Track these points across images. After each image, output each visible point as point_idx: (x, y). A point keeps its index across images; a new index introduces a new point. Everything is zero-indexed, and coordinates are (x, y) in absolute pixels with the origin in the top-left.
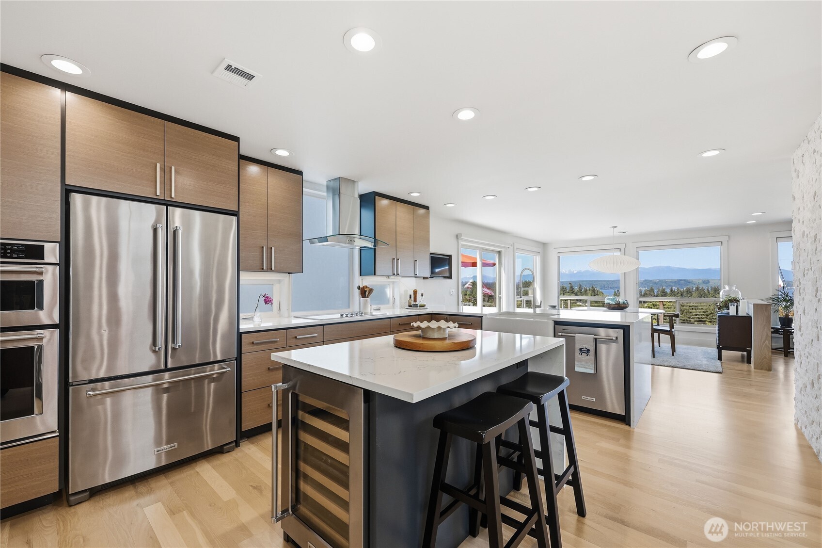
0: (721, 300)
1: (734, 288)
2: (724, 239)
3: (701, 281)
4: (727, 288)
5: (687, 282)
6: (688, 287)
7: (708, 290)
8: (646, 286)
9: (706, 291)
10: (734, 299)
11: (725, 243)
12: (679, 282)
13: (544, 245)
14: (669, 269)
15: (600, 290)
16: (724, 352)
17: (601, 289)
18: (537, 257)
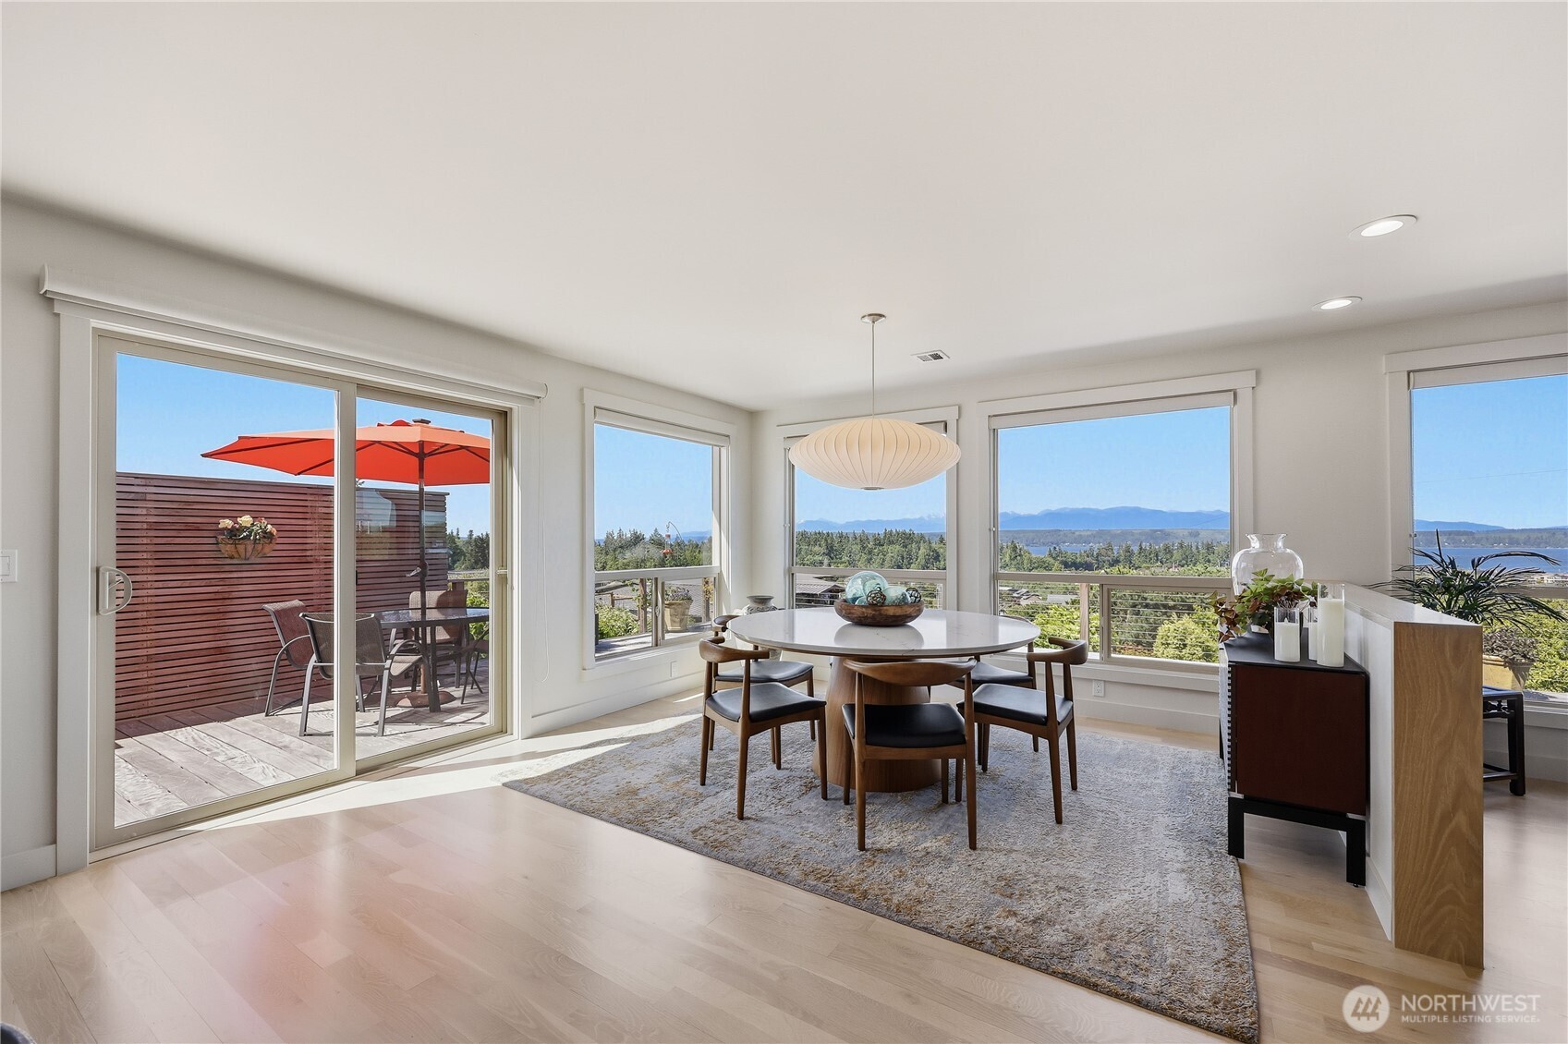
0: (1237, 591)
1: (1280, 544)
2: (1243, 382)
3: (1186, 533)
4: (1255, 544)
5: (1165, 535)
6: (1167, 542)
7: (1197, 548)
8: (1101, 541)
9: (1194, 549)
10: (1283, 588)
11: (1245, 396)
12: (1152, 535)
13: (752, 417)
14: (1137, 513)
15: (1025, 548)
16: (1251, 822)
17: (1027, 545)
18: (724, 451)
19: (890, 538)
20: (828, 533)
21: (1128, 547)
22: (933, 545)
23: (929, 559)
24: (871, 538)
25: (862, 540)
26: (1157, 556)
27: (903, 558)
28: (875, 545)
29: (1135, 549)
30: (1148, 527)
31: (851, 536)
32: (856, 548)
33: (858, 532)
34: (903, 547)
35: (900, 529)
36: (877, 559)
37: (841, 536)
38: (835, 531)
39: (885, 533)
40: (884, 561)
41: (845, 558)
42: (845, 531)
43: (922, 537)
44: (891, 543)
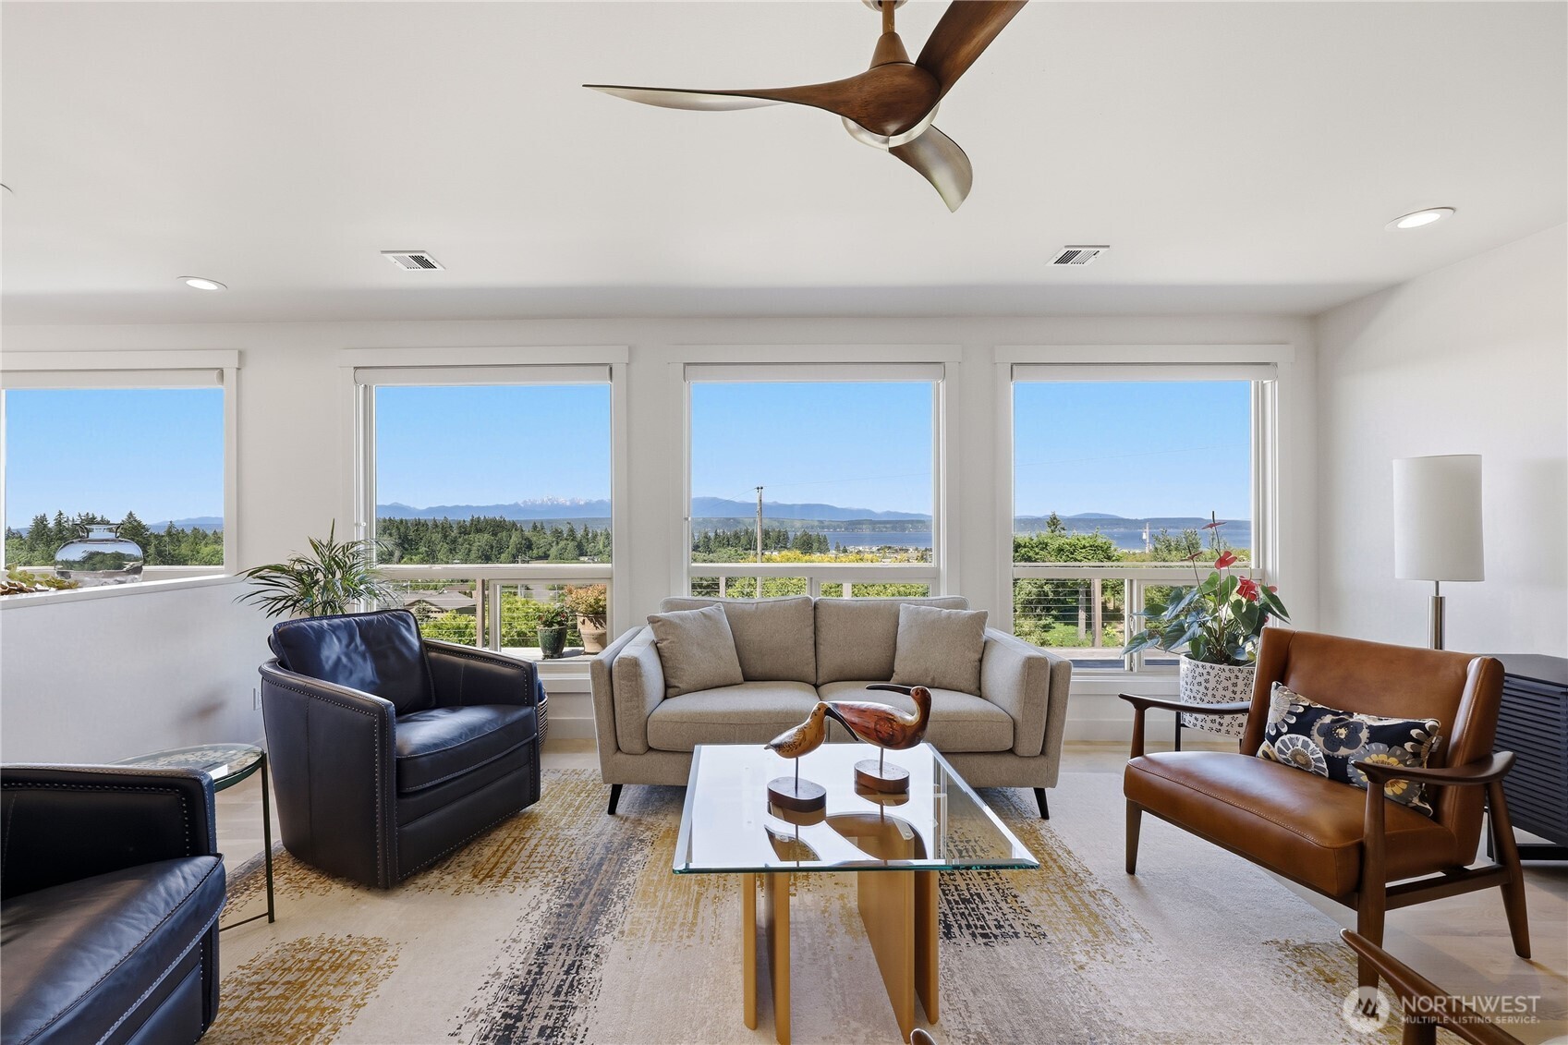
19: (478, 526)
20: (401, 521)
21: (706, 533)
22: (526, 533)
23: (521, 548)
24: (455, 526)
25: (444, 529)
26: (728, 541)
27: (492, 547)
28: (460, 533)
29: (712, 535)
30: (724, 515)
31: (430, 524)
32: (437, 537)
33: (440, 518)
34: (493, 535)
35: (490, 516)
36: (463, 549)
37: (418, 523)
38: (409, 517)
39: (472, 520)
40: (470, 551)
41: (423, 549)
42: (423, 518)
43: (514, 524)
44: (479, 531)
